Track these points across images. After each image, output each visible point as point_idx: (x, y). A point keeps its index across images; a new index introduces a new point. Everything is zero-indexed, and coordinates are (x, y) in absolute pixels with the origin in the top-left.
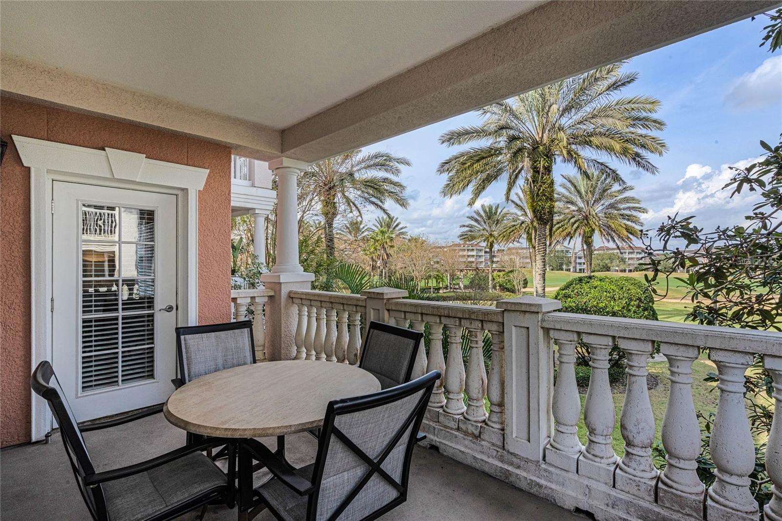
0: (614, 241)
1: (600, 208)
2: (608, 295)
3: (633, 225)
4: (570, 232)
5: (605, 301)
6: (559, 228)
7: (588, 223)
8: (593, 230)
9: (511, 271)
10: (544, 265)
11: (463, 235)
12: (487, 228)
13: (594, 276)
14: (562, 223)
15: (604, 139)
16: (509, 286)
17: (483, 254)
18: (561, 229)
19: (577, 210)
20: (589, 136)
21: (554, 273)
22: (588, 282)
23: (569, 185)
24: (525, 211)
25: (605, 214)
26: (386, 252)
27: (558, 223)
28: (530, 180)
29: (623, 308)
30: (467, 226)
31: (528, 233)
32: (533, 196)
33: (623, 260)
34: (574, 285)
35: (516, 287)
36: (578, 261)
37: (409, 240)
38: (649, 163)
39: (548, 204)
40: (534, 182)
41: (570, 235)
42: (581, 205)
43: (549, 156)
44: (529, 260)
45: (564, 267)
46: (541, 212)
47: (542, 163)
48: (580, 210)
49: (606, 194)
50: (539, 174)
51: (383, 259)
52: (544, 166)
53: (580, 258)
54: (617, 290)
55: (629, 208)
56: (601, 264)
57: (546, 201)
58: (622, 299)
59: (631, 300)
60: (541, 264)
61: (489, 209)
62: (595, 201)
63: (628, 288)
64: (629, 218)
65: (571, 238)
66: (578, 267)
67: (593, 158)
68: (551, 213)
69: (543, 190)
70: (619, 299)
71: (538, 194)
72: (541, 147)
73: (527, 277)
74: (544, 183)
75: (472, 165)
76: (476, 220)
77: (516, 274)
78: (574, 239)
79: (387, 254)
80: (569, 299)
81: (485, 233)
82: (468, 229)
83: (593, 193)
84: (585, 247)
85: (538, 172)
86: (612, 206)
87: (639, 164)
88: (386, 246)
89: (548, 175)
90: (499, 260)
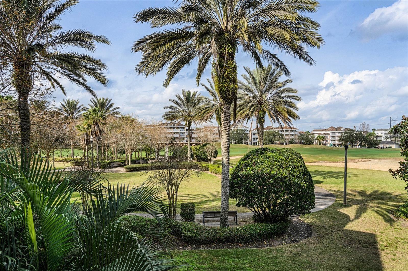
0: (278, 121)
1: (270, 96)
2: (278, 163)
3: (291, 109)
4: (248, 114)
5: (276, 169)
6: (241, 110)
7: (261, 107)
8: (265, 113)
9: (205, 145)
10: (229, 139)
11: (166, 115)
12: (187, 110)
13: (267, 148)
14: (243, 106)
15: (277, 29)
16: (203, 156)
17: (185, 131)
18: (242, 111)
19: (253, 97)
20: (265, 26)
21: (237, 146)
22: (263, 153)
23: (248, 76)
24: (215, 97)
25: (273, 100)
26: (99, 129)
27: (240, 106)
28: (217, 63)
29: (289, 174)
30: (170, 108)
31: (218, 114)
32: (219, 79)
33: (282, 136)
34: (252, 156)
35: (209, 157)
36: (253, 137)
37: (120, 119)
38: (308, 56)
39: (232, 86)
40: (220, 65)
41: (248, 117)
42: (257, 93)
43: (233, 43)
44: (218, 136)
45: (244, 141)
46: (226, 93)
47: (227, 50)
48: (255, 97)
49: (273, 85)
50: (224, 59)
51: (96, 135)
52: (228, 52)
53: (254, 135)
54: (285, 160)
55: (289, 97)
56: (268, 139)
57: (230, 84)
58: (288, 167)
59: (294, 167)
60: (226, 138)
61: (188, 94)
62: (266, 91)
63: (292, 158)
64: (289, 104)
65: (249, 118)
66: (253, 141)
67: (266, 50)
68: (234, 94)
69: (228, 73)
70: (286, 167)
71: (223, 76)
72: (226, 34)
73: (217, 149)
74: (229, 67)
75: (164, 44)
76: (177, 103)
77: (208, 147)
78: (251, 119)
79: (100, 131)
80: (248, 168)
81: (185, 114)
82: (170, 110)
83: (265, 84)
84: (259, 125)
85: (224, 57)
86: (277, 94)
87: (301, 56)
88: (99, 124)
89: (232, 60)
90: (197, 136)
